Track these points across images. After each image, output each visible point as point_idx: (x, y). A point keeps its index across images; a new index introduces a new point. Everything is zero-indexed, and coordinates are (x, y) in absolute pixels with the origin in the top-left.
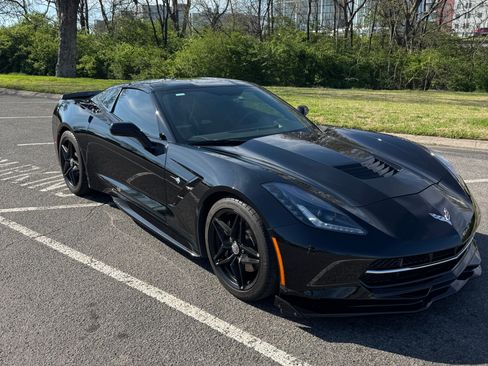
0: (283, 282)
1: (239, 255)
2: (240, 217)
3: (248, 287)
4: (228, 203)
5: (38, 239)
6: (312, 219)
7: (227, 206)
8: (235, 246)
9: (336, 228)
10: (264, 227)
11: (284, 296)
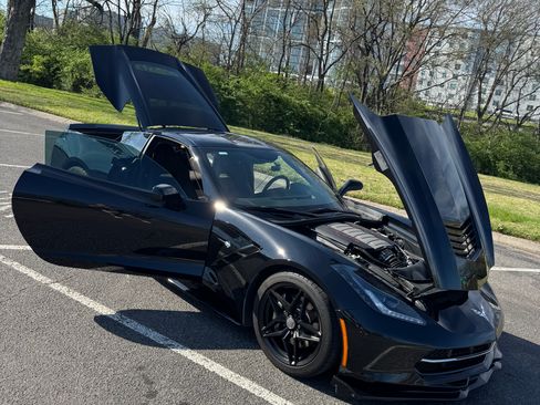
0: (344, 363)
1: (293, 330)
2: (302, 293)
3: (300, 363)
4: (291, 278)
5: (52, 286)
6: (379, 305)
7: (288, 280)
8: (290, 321)
9: (398, 316)
10: (331, 307)
11: (342, 377)
